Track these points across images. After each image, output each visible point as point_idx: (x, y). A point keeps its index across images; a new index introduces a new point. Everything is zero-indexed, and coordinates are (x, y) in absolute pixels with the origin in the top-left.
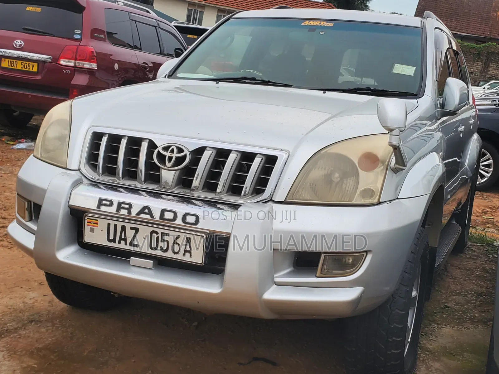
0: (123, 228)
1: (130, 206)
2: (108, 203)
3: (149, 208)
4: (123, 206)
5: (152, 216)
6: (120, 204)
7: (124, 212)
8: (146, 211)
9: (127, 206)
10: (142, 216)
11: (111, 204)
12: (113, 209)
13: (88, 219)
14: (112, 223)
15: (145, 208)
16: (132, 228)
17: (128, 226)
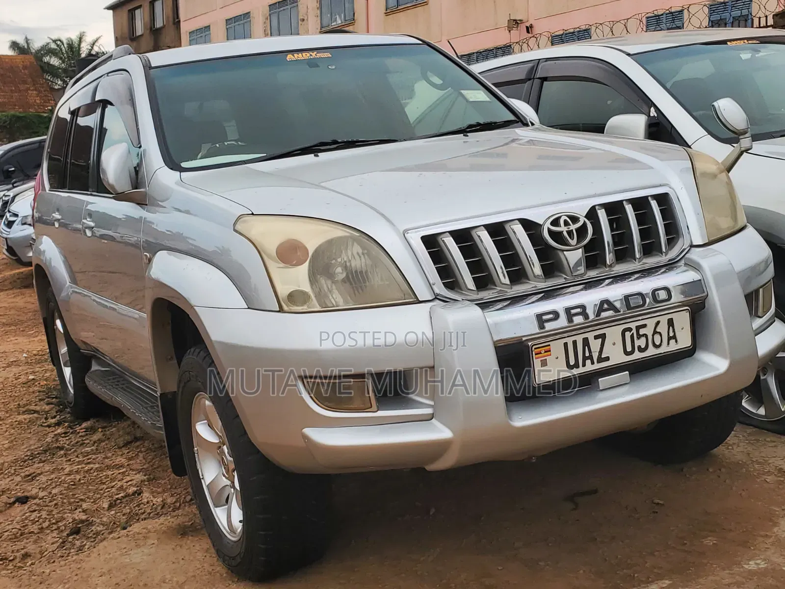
0: (586, 342)
1: (583, 307)
2: (551, 316)
3: (607, 301)
4: (573, 311)
5: (616, 310)
6: (568, 310)
7: (578, 320)
8: (606, 306)
9: (578, 310)
10: (604, 315)
11: (556, 315)
12: (562, 322)
13: (535, 349)
14: (570, 341)
15: (603, 302)
16: (596, 337)
17: (590, 336)
